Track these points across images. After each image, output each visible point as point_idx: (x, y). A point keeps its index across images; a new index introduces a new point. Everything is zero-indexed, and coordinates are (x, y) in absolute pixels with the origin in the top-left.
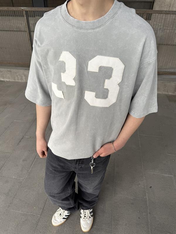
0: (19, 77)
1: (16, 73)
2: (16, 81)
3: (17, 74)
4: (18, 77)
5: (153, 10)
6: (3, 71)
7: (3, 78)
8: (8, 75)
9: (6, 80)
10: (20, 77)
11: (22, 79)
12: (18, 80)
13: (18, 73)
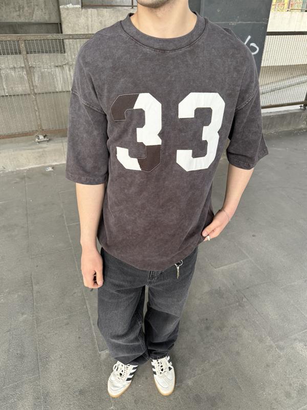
5: (64, 33)
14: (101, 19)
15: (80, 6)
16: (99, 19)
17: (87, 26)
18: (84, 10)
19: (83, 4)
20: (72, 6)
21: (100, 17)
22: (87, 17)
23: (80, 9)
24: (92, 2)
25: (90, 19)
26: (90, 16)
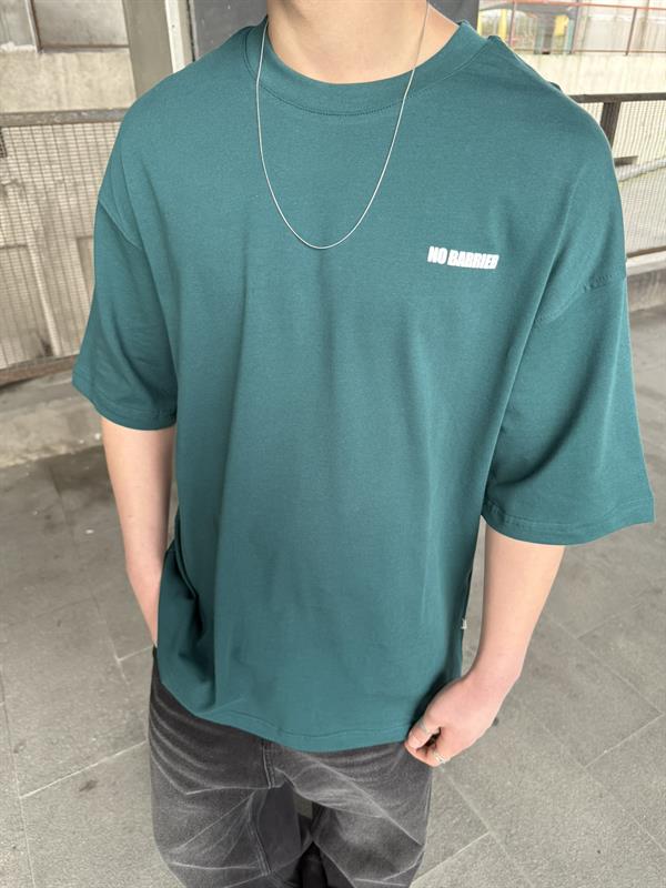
14: (89, 76)
15: (35, 48)
16: (84, 76)
17: (57, 93)
18: (44, 57)
19: (43, 44)
20: (16, 48)
21: (86, 73)
22: (54, 73)
23: (36, 55)
24: (65, 39)
25: (62, 78)
26: (62, 70)
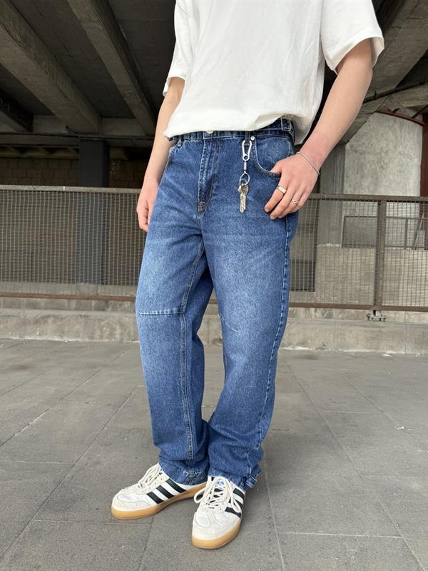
0: (105, 329)
1: (100, 320)
2: (95, 341)
3: (103, 323)
4: (102, 330)
6: (67, 316)
7: (62, 333)
8: (78, 327)
9: (66, 339)
10: (108, 330)
11: (111, 335)
12: (101, 337)
13: (106, 321)
